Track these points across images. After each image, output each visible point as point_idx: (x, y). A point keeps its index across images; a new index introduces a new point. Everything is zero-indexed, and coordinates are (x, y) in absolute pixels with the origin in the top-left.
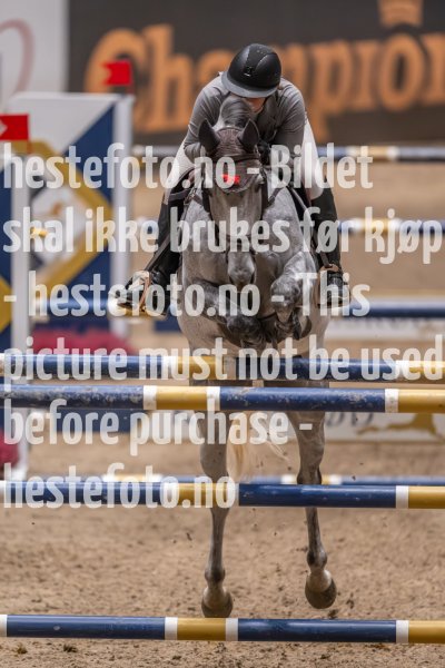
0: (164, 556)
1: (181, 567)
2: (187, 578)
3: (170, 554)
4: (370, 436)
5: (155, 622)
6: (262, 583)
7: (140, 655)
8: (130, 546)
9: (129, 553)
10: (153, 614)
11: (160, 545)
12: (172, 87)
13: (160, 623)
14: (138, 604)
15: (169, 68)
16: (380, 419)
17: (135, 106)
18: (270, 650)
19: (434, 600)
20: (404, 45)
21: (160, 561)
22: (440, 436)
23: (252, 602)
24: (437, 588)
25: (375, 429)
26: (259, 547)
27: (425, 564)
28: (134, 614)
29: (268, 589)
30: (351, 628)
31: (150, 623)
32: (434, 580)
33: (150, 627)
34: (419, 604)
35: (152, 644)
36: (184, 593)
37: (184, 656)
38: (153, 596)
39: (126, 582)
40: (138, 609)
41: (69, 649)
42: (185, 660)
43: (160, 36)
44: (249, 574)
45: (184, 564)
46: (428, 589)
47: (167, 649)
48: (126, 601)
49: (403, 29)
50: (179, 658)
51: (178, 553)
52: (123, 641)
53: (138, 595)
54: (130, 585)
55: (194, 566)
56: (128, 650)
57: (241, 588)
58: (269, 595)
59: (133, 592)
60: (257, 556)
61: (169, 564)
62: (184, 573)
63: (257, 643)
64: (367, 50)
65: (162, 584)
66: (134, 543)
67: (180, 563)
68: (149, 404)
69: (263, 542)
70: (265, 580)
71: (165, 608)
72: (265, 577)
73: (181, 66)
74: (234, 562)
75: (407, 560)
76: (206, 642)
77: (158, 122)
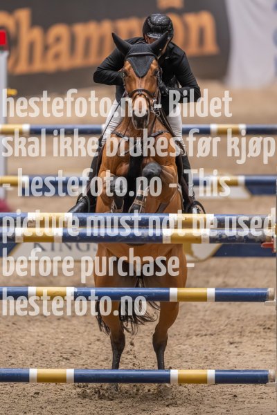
0: (28, 331)
1: (39, 338)
2: (43, 345)
3: (32, 330)
5: (23, 371)
6: (89, 348)
7: (14, 392)
8: (8, 326)
9: (7, 329)
10: (21, 367)
11: (26, 325)
12: (32, 47)
14: (13, 361)
15: (29, 35)
17: (9, 58)
19: (193, 357)
21: (26, 335)
22: (196, 257)
23: (82, 359)
24: (195, 350)
26: (87, 326)
27: (188, 336)
28: (10, 367)
29: (92, 351)
30: (143, 374)
31: (20, 372)
32: (194, 345)
33: (20, 374)
34: (184, 359)
35: (21, 385)
36: (40, 354)
37: (41, 392)
38: (22, 356)
39: (5, 348)
40: (13, 364)
42: (42, 394)
43: (24, 15)
44: (81, 342)
45: (41, 337)
46: (190, 351)
47: (30, 388)
48: (6, 359)
49: (172, 10)
50: (37, 393)
51: (37, 330)
52: (4, 383)
53: (13, 355)
54: (8, 349)
55: (48, 338)
56: (7, 389)
57: (76, 351)
58: (93, 355)
59: (10, 354)
60: (85, 331)
61: (31, 336)
62: (41, 342)
65: (28, 349)
66: (10, 324)
67: (38, 336)
68: (19, 239)
69: (89, 323)
70: (90, 346)
71: (29, 363)
72: (90, 344)
73: (36, 33)
74: (71, 335)
75: (176, 333)
76: (54, 384)
77: (22, 67)
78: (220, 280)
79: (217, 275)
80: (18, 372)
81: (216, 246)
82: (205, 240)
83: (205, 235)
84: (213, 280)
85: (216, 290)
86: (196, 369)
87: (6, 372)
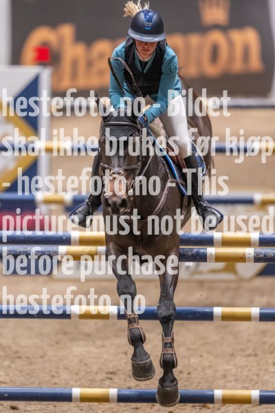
0: (72, 351)
3: (75, 350)
4: (198, 277)
5: (66, 391)
8: (50, 345)
10: (65, 386)
11: (69, 344)
12: (75, 64)
13: (69, 392)
14: (56, 380)
15: (73, 51)
16: (204, 266)
17: (53, 74)
18: (137, 408)
19: (237, 378)
20: (217, 37)
21: (69, 354)
22: (240, 277)
24: (239, 370)
25: (200, 273)
27: (232, 355)
28: (53, 387)
33: (63, 394)
34: (229, 380)
36: (84, 373)
38: (65, 376)
39: (49, 367)
40: (55, 384)
41: (13, 408)
43: (67, 31)
46: (234, 371)
48: (48, 378)
49: (217, 27)
53: (56, 375)
54: (51, 369)
56: (50, 408)
59: (53, 373)
62: (83, 361)
63: (129, 404)
64: (194, 40)
65: (71, 368)
66: (53, 343)
68: (62, 257)
73: (80, 50)
78: (264, 300)
79: (262, 294)
80: (60, 392)
81: (261, 265)
82: (249, 260)
83: (250, 254)
84: (258, 299)
85: (261, 309)
86: (240, 389)
87: (49, 392)
